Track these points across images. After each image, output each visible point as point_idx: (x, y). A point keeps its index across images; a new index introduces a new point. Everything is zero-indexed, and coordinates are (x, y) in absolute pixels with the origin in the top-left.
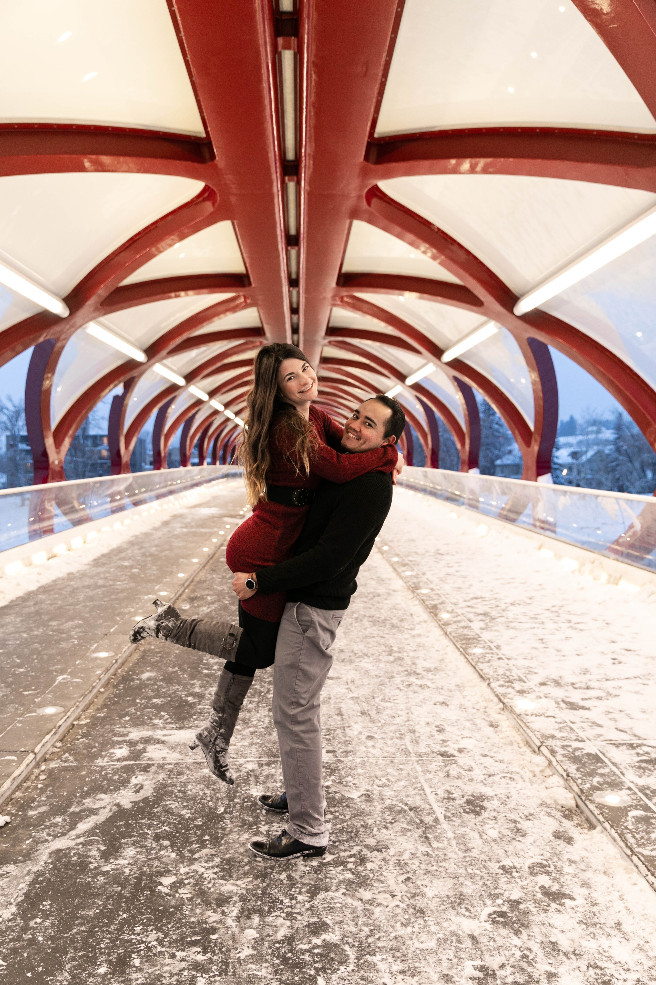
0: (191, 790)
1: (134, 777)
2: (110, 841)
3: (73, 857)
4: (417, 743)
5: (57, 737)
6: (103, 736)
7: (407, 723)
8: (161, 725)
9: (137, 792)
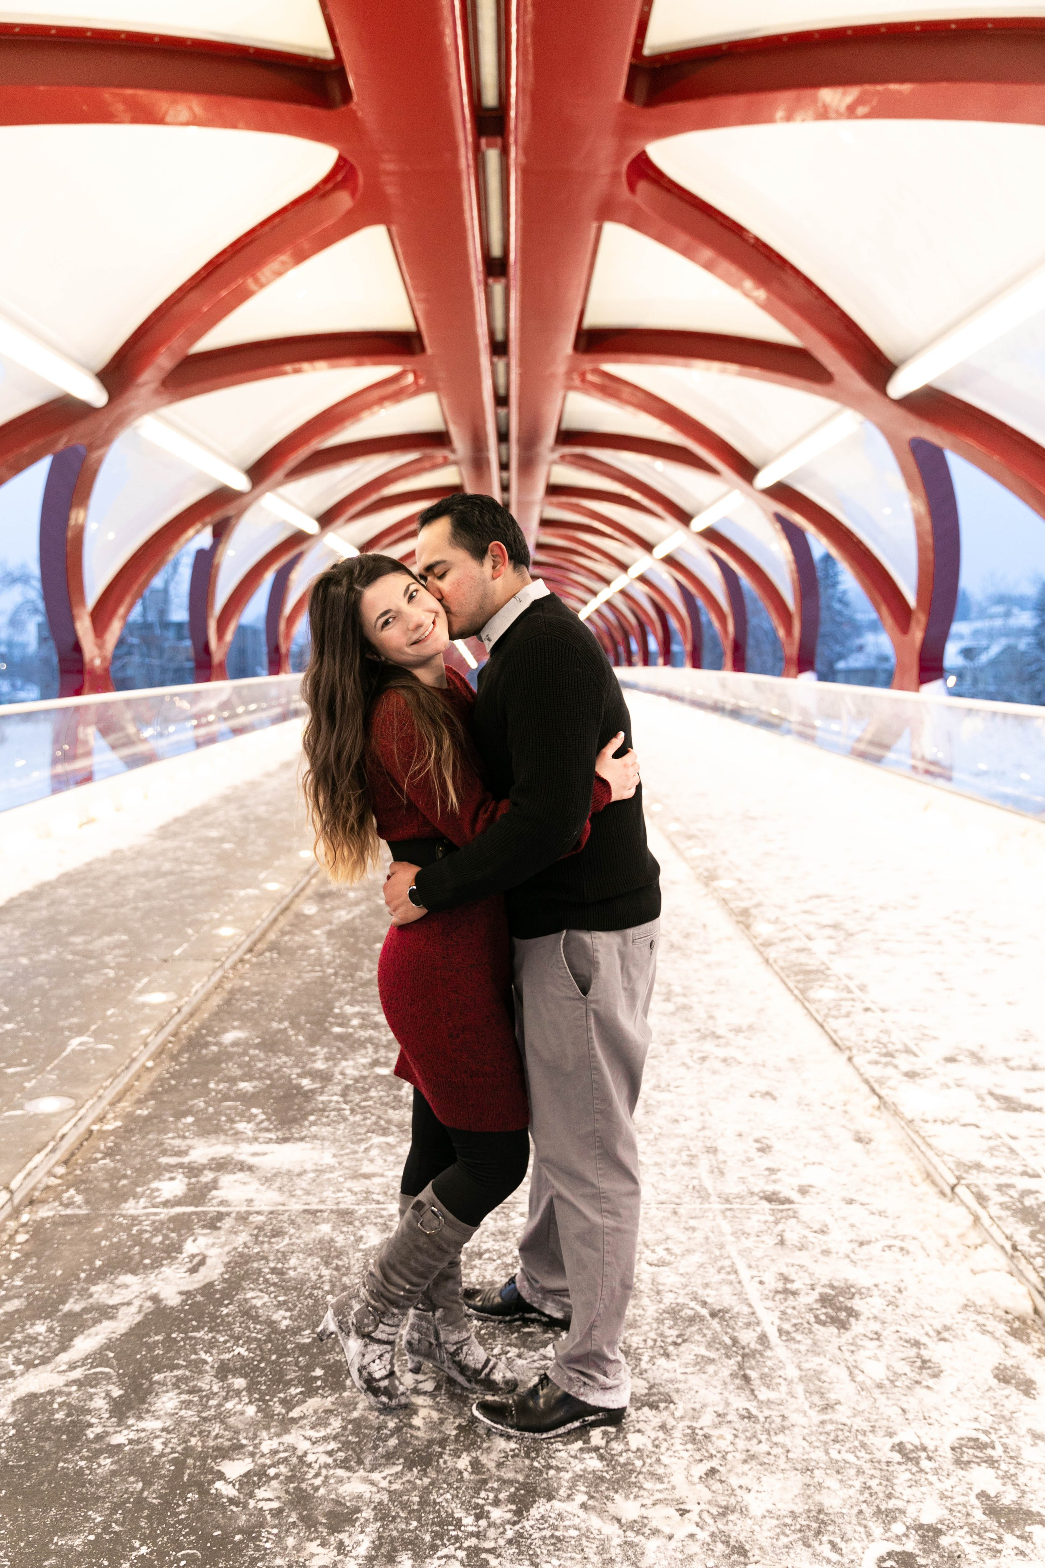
0: (295, 1269)
1: (192, 1238)
2: (133, 1377)
3: (57, 1411)
4: (722, 1173)
5: (58, 1155)
6: (141, 1154)
7: (701, 1134)
8: (250, 1134)
9: (193, 1270)
